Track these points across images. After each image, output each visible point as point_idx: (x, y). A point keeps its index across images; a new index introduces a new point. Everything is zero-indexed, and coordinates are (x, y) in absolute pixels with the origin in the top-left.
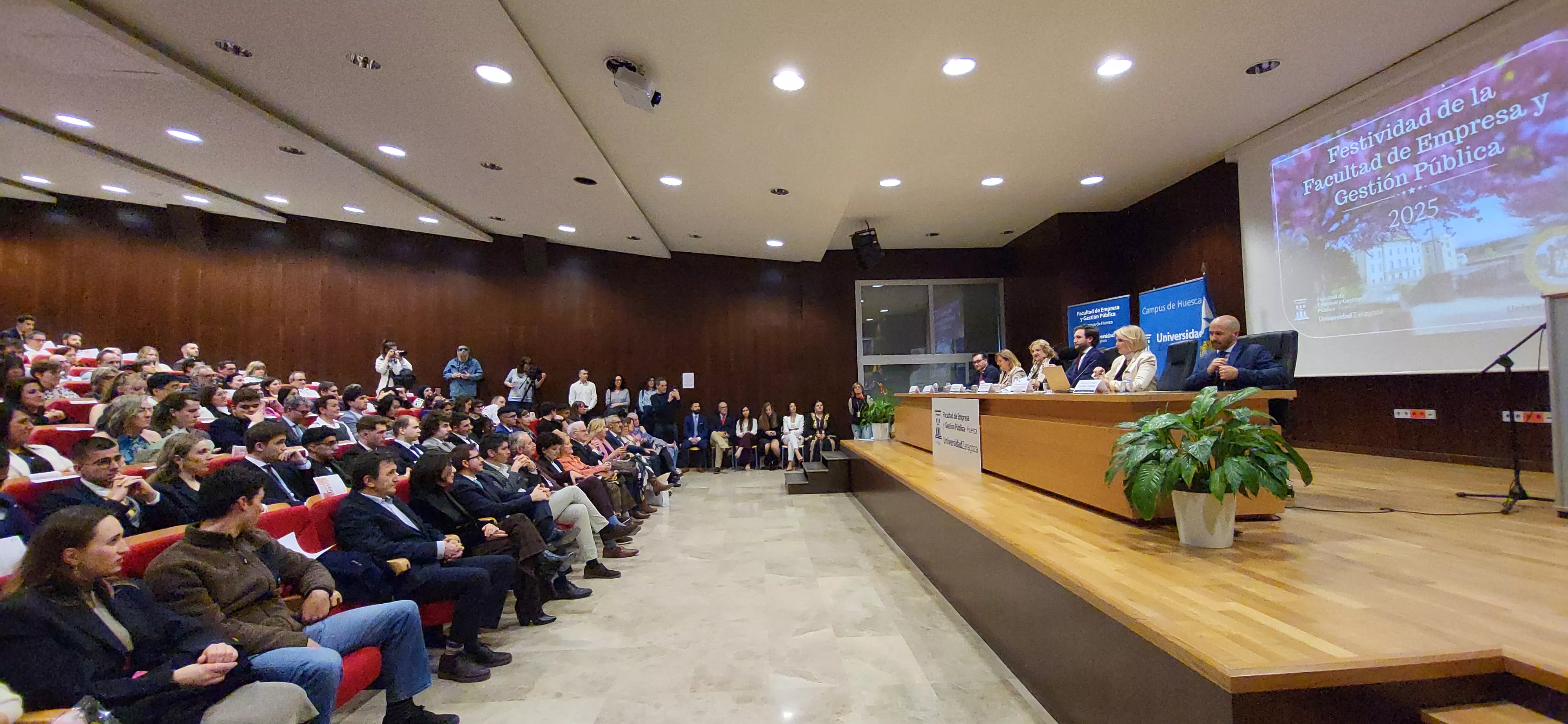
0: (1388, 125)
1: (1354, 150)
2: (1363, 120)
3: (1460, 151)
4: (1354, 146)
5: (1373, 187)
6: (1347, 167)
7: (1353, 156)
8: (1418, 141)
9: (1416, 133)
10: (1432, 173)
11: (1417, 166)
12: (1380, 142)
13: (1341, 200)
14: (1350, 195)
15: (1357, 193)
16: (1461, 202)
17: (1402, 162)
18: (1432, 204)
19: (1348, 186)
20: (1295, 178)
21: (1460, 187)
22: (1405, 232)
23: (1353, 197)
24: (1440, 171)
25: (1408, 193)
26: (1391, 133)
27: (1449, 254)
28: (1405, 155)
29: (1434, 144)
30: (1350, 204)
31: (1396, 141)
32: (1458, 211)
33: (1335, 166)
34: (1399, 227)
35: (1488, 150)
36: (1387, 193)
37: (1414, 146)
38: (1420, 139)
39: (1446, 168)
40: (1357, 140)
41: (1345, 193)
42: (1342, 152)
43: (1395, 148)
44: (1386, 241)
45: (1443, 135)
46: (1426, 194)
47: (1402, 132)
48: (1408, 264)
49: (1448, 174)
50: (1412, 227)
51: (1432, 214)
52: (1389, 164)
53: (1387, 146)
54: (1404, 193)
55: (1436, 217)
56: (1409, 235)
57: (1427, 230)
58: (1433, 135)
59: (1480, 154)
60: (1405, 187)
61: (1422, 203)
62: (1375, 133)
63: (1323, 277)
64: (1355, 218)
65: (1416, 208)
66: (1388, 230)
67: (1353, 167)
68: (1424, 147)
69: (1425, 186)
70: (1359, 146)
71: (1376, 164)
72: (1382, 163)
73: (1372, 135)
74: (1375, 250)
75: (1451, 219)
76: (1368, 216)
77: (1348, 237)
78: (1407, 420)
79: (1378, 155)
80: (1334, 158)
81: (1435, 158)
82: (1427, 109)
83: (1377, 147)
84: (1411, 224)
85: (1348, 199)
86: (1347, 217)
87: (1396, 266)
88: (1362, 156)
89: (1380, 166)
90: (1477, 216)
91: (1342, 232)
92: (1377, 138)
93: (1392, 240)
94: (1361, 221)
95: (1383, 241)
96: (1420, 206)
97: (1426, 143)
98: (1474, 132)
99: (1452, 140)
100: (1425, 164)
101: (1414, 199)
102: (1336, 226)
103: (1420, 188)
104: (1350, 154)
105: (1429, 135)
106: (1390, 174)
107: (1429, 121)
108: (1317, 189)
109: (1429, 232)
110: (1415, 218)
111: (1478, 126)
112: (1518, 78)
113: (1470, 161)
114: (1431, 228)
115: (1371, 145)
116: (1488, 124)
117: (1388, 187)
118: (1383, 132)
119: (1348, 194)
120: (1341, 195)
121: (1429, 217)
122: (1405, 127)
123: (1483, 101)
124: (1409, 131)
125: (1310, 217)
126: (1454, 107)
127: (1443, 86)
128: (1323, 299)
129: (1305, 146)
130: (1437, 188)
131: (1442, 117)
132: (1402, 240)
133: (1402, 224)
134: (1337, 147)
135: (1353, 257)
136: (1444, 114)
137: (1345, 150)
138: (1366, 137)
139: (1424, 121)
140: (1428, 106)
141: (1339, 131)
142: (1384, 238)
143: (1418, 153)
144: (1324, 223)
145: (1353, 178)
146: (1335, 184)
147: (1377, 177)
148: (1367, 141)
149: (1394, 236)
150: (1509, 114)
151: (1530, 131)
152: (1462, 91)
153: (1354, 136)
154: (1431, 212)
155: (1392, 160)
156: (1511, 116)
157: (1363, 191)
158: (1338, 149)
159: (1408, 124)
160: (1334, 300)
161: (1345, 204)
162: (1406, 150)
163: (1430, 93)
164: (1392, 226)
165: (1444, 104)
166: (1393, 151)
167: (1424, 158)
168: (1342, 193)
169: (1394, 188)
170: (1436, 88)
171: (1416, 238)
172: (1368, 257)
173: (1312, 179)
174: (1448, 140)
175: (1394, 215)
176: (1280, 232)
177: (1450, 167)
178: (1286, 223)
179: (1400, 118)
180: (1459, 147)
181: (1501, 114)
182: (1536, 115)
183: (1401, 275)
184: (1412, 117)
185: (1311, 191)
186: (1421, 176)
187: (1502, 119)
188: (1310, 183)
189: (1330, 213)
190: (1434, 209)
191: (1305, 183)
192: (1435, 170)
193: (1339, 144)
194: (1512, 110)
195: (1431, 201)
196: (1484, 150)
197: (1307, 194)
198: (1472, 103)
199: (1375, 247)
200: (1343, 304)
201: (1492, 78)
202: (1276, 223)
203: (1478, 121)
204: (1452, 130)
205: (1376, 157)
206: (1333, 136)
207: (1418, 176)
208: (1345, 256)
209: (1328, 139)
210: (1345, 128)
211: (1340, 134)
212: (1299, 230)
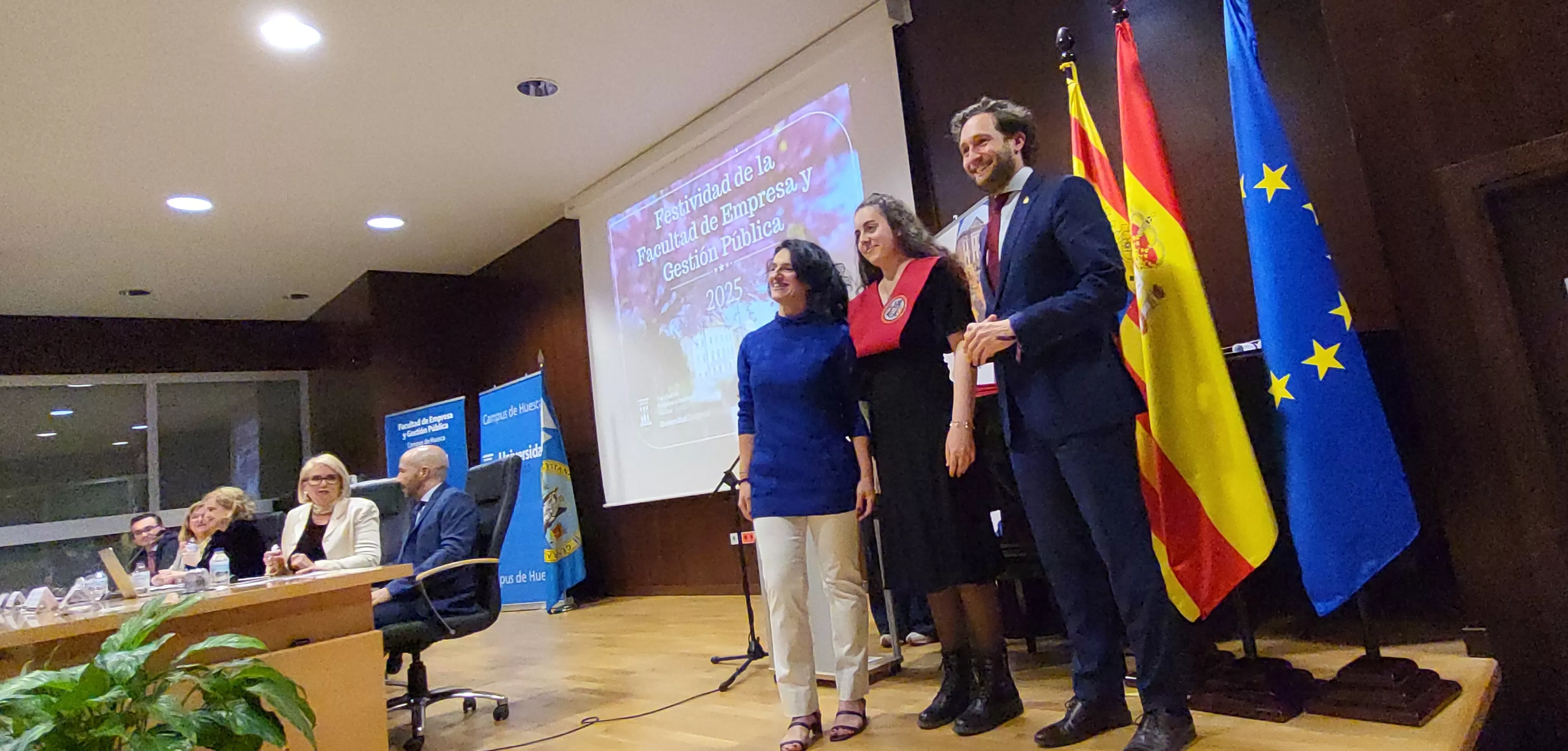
0: (699, 190)
1: (676, 216)
2: (680, 181)
3: (753, 225)
4: (675, 210)
5: (693, 261)
6: (670, 235)
7: (675, 222)
8: (721, 212)
9: (722, 201)
11: (723, 239)
12: (694, 208)
13: (669, 275)
14: (676, 270)
15: (680, 267)
16: (757, 282)
17: (712, 234)
18: (738, 285)
19: (674, 257)
20: (629, 244)
21: (755, 266)
22: (719, 317)
23: (678, 272)
24: (740, 247)
25: (719, 270)
26: (702, 199)
28: (714, 226)
29: (734, 216)
30: (676, 280)
31: (704, 210)
32: (755, 293)
33: (660, 235)
34: (715, 309)
35: (773, 226)
36: (703, 269)
37: (720, 216)
38: (723, 208)
39: (745, 244)
40: (677, 204)
41: (671, 267)
42: (665, 217)
43: (706, 217)
45: (740, 205)
46: (732, 272)
47: (711, 200)
48: (724, 354)
49: (745, 250)
50: (725, 308)
51: (737, 297)
52: (703, 235)
53: (700, 213)
54: (716, 270)
55: (741, 301)
56: (723, 320)
57: (736, 315)
58: (733, 205)
59: (768, 230)
60: (715, 263)
61: (729, 283)
62: (689, 197)
63: (660, 370)
64: (681, 298)
65: (726, 288)
66: (707, 313)
67: (676, 236)
68: (728, 219)
69: (731, 263)
70: (678, 211)
71: (693, 236)
72: (698, 235)
73: (687, 199)
74: (698, 337)
75: (752, 302)
76: (691, 296)
77: (676, 320)
79: (693, 223)
80: (661, 224)
81: (736, 232)
82: (726, 175)
83: (692, 215)
84: (725, 306)
85: (674, 273)
86: (674, 294)
87: (716, 357)
88: (681, 224)
89: (696, 237)
91: (672, 314)
92: (692, 203)
93: (710, 326)
94: (686, 303)
95: (704, 327)
96: (729, 285)
97: (728, 213)
98: (762, 205)
99: (746, 213)
100: (729, 237)
101: (724, 277)
102: (667, 306)
103: (727, 265)
104: (672, 220)
105: (730, 204)
106: (703, 247)
107: (729, 190)
108: (648, 260)
109: (737, 317)
110: (726, 300)
111: (764, 197)
112: (788, 146)
113: (761, 238)
114: (739, 313)
115: (688, 211)
116: (771, 197)
117: (704, 261)
119: (673, 269)
120: (668, 269)
121: (736, 299)
122: (712, 193)
123: (766, 170)
124: (715, 198)
125: (646, 293)
126: (746, 174)
127: (737, 150)
128: (661, 399)
129: (636, 206)
130: (739, 265)
131: (738, 185)
132: (717, 326)
133: (717, 306)
134: (662, 210)
135: (682, 345)
136: (739, 181)
137: (668, 214)
138: (683, 200)
139: (726, 188)
140: (727, 172)
141: (662, 191)
142: (704, 322)
143: (723, 225)
144: (657, 302)
145: (677, 249)
146: (662, 254)
147: (694, 249)
148: (684, 206)
149: (711, 321)
150: (785, 187)
151: (800, 207)
152: (750, 158)
153: (674, 199)
154: (735, 293)
155: (705, 231)
156: (787, 190)
157: (686, 266)
158: (662, 213)
159: (713, 190)
160: (670, 400)
161: (672, 280)
162: (714, 220)
163: (728, 157)
164: (709, 309)
165: (738, 170)
166: (704, 219)
167: (728, 229)
168: (669, 266)
169: (708, 263)
170: (732, 152)
171: (728, 324)
172: (694, 346)
173: (644, 248)
174: (743, 212)
175: (710, 294)
176: (621, 312)
177: (747, 242)
178: (625, 300)
179: (707, 182)
180: (752, 220)
181: (780, 186)
182: (804, 190)
183: (720, 367)
184: (716, 183)
185: (644, 261)
186: (727, 252)
187: (781, 193)
188: (642, 251)
189: (661, 290)
190: (738, 290)
191: (639, 251)
192: (737, 246)
193: (663, 207)
194: (787, 184)
195: (736, 281)
196: (770, 226)
197: (641, 264)
198: (758, 172)
199: (699, 334)
200: (680, 404)
201: (771, 146)
202: (617, 300)
203: (764, 193)
204: (746, 200)
205: (692, 226)
206: (658, 197)
207: (725, 250)
208: (676, 343)
209: (654, 199)
210: (667, 188)
211: (663, 195)
212: (637, 310)
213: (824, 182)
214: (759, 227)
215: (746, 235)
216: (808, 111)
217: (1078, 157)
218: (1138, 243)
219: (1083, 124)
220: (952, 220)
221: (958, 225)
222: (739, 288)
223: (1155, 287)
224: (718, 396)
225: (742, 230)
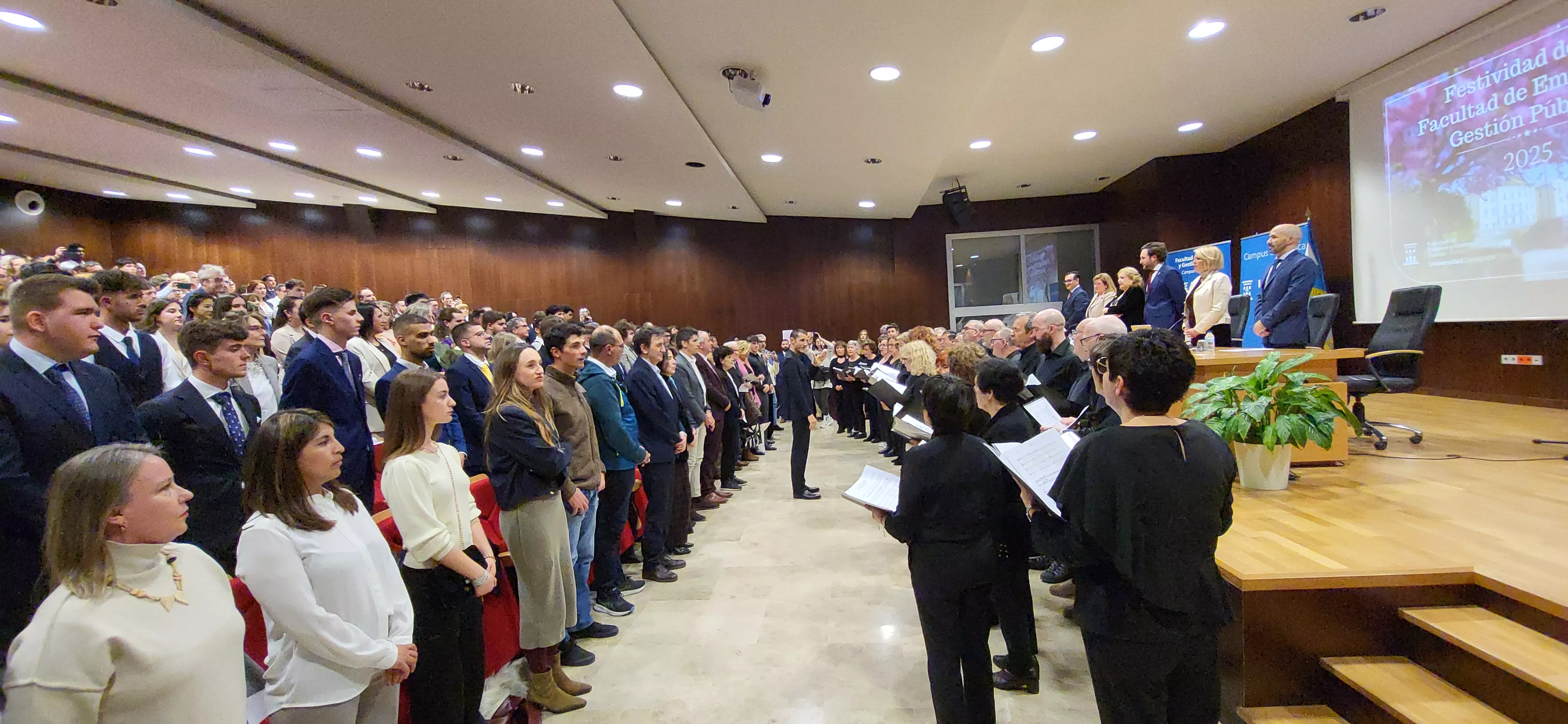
0: (1506, 65)
1: (1471, 90)
2: (1481, 59)
4: (1471, 85)
5: (1490, 129)
6: (1463, 107)
7: (1470, 96)
8: (1534, 82)
9: (1534, 74)
10: (1547, 116)
11: (1533, 108)
12: (1497, 81)
13: (1456, 143)
14: (1466, 137)
15: (1472, 135)
17: (1518, 104)
18: (1547, 147)
19: (1465, 126)
20: (1410, 117)
22: (1518, 176)
23: (1469, 139)
24: (1554, 114)
25: (1523, 136)
26: (1508, 73)
27: (1561, 200)
28: (1522, 96)
29: (1549, 87)
30: (1466, 146)
31: (1512, 82)
33: (1450, 107)
34: (1513, 171)
36: (1503, 136)
37: (1531, 88)
38: (1536, 80)
39: (1561, 112)
40: (1475, 79)
41: (1461, 134)
42: (1458, 92)
43: (1512, 89)
44: (1500, 185)
45: (1558, 77)
46: (1541, 138)
47: (1519, 72)
48: (1521, 208)
49: (1561, 117)
50: (1527, 170)
51: (1546, 159)
52: (1506, 106)
53: (1504, 86)
54: (1519, 136)
55: (1551, 161)
56: (1523, 179)
57: (1541, 174)
58: (1549, 77)
60: (1520, 130)
61: (1537, 147)
62: (1492, 72)
63: (1435, 221)
64: (1470, 161)
65: (1530, 151)
66: (1503, 173)
67: (1470, 108)
68: (1540, 89)
69: (1540, 129)
70: (1476, 85)
71: (1492, 106)
72: (1499, 104)
73: (1489, 74)
74: (1489, 194)
75: (1564, 163)
76: (1482, 159)
77: (1462, 180)
78: (1515, 365)
79: (1495, 95)
80: (1451, 97)
81: (1550, 101)
82: (1544, 50)
83: (1494, 88)
84: (1527, 167)
85: (1463, 140)
86: (1461, 159)
87: (1509, 210)
88: (1478, 96)
89: (1496, 107)
91: (1456, 175)
92: (1495, 78)
93: (1506, 184)
94: (1476, 164)
95: (1498, 184)
96: (1535, 149)
97: (1542, 84)
99: (1566, 83)
100: (1541, 106)
101: (1530, 142)
102: (1450, 168)
103: (1535, 131)
104: (1467, 94)
105: (1545, 76)
106: (1505, 116)
107: (1545, 62)
108: (1431, 130)
109: (1543, 176)
110: (1530, 161)
114: (1545, 172)
115: (1489, 85)
117: (1504, 128)
119: (1463, 136)
120: (1457, 136)
121: (1544, 161)
122: (1522, 67)
124: (1525, 71)
125: (1424, 159)
127: (1559, 27)
128: (1434, 244)
129: (1421, 84)
130: (1551, 131)
131: (1558, 59)
132: (1516, 184)
133: (1516, 167)
134: (1454, 86)
135: (1466, 200)
136: (1560, 56)
137: (1462, 89)
138: (1483, 76)
139: (1540, 63)
140: (1543, 47)
141: (1456, 69)
142: (1498, 181)
143: (1534, 95)
144: (1438, 165)
145: (1469, 119)
146: (1450, 123)
147: (1493, 118)
148: (1484, 81)
149: (1508, 179)
153: (1471, 75)
154: (1545, 156)
155: (1509, 101)
157: (1479, 133)
158: (1455, 88)
159: (1524, 64)
160: (1445, 245)
161: (1461, 145)
163: (1546, 34)
164: (1506, 170)
165: (1559, 45)
166: (1510, 91)
167: (1538, 100)
168: (1457, 134)
169: (1510, 130)
170: (1552, 28)
171: (1530, 182)
172: (1481, 201)
173: (1427, 120)
174: (1562, 82)
175: (1509, 158)
176: (1392, 173)
177: (1564, 110)
178: (1400, 164)
179: (1516, 58)
183: (1513, 219)
184: (1529, 57)
185: (1427, 131)
186: (1536, 118)
188: (1426, 122)
189: (1445, 154)
190: (1548, 153)
191: (1420, 123)
192: (1550, 113)
193: (1455, 83)
195: (1545, 145)
197: (1422, 134)
199: (1489, 191)
200: (1457, 249)
202: (1388, 165)
205: (1491, 97)
206: (1450, 75)
207: (1534, 118)
208: (1458, 200)
209: (1445, 77)
210: (1462, 66)
211: (1457, 72)
212: (1412, 173)
215: (1564, 104)
222: (1548, 151)
224: (1509, 243)
225: (1559, 99)
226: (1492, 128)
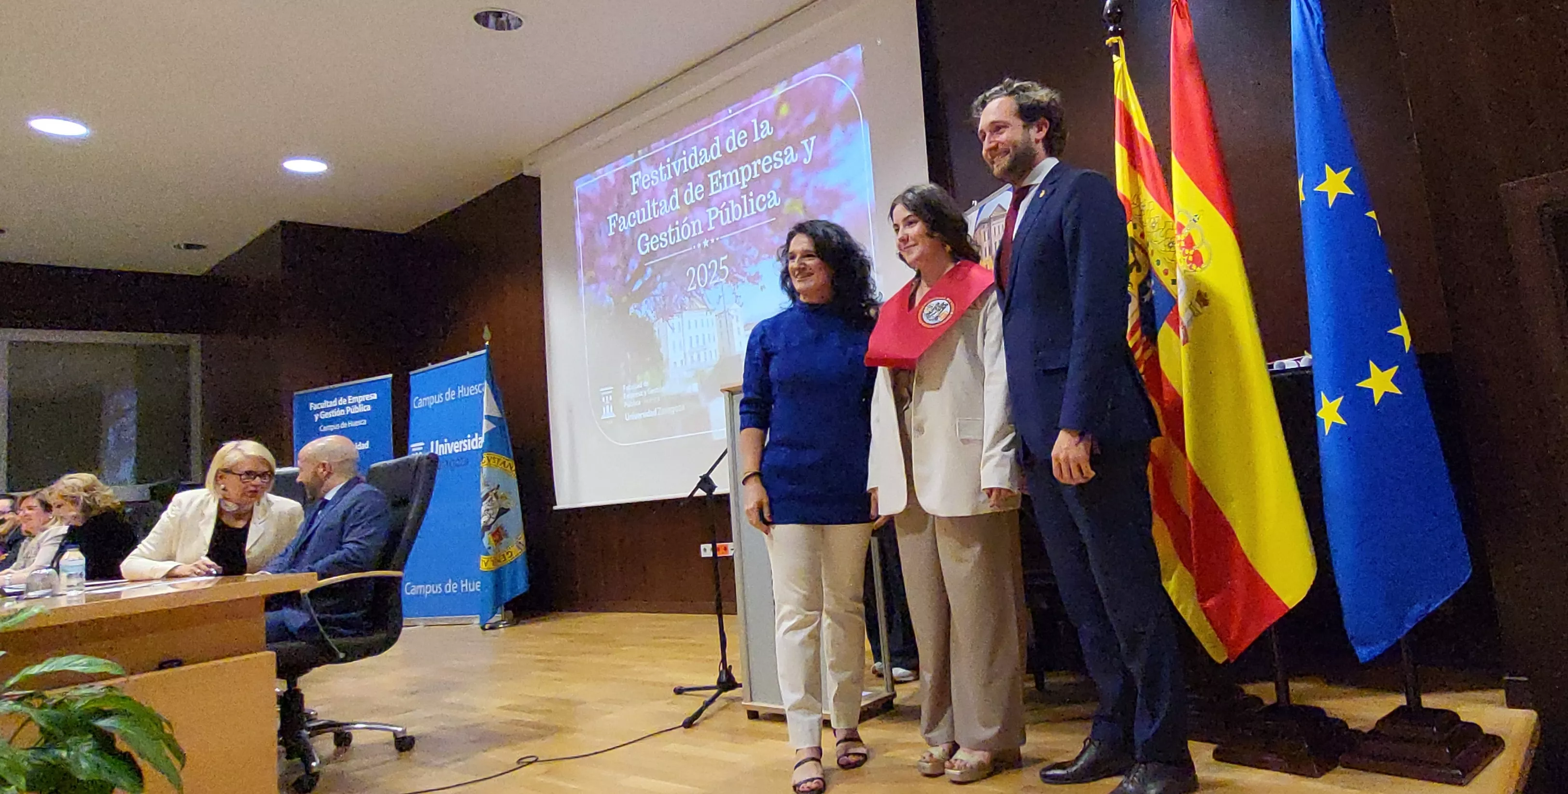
0: (684, 153)
1: (655, 181)
2: (663, 141)
3: (744, 197)
4: (655, 175)
5: (672, 234)
6: (648, 202)
7: (654, 188)
8: (708, 180)
9: (708, 168)
10: (723, 224)
11: (709, 211)
12: (678, 174)
13: (644, 249)
14: (652, 243)
15: (657, 240)
16: (747, 263)
17: (697, 204)
18: (723, 263)
19: (651, 228)
20: (599, 209)
21: (745, 244)
22: (700, 298)
23: (655, 245)
24: (730, 222)
25: (702, 246)
26: (687, 164)
27: (739, 333)
28: (699, 195)
29: (723, 186)
30: (652, 254)
31: (689, 176)
32: (744, 274)
33: (636, 201)
34: (695, 291)
35: (767, 200)
36: (684, 244)
37: (707, 185)
38: (711, 176)
39: (734, 217)
40: (657, 168)
41: (647, 239)
42: (643, 182)
43: (690, 184)
44: (685, 309)
45: (730, 174)
46: (718, 250)
47: (697, 165)
48: (704, 343)
49: (735, 225)
50: (707, 291)
51: (722, 277)
52: (686, 205)
53: (684, 180)
54: (699, 245)
55: (727, 281)
56: (704, 303)
57: (720, 297)
58: (722, 174)
59: (761, 205)
60: (699, 238)
61: (714, 261)
62: (672, 161)
63: (629, 356)
64: (656, 275)
65: (709, 267)
66: (686, 295)
67: (654, 204)
68: (716, 188)
69: (717, 239)
70: (659, 175)
71: (674, 206)
72: (680, 203)
73: (670, 163)
74: (675, 320)
75: (739, 283)
76: (668, 274)
77: (650, 301)
79: (676, 190)
80: (637, 189)
81: (724, 204)
82: (717, 138)
83: (675, 181)
84: (705, 287)
85: (650, 246)
86: (649, 271)
87: (694, 344)
88: (661, 190)
89: (678, 207)
90: (761, 284)
91: (645, 292)
92: (675, 169)
93: (690, 310)
94: (662, 281)
95: (683, 308)
96: (713, 264)
97: (717, 182)
98: (756, 175)
99: (738, 183)
100: (716, 209)
101: (708, 254)
102: (639, 283)
103: (713, 241)
104: (651, 185)
105: (719, 172)
106: (686, 219)
108: (621, 230)
109: (721, 300)
110: (709, 281)
111: (759, 166)
112: (792, 109)
113: (753, 212)
114: (722, 294)
115: (670, 177)
116: (767, 167)
117: (686, 236)
118: (679, 161)
119: (649, 240)
120: (643, 241)
121: (721, 280)
122: (699, 157)
123: (763, 136)
124: (702, 164)
125: (615, 268)
126: (739, 139)
127: (730, 111)
128: (628, 388)
129: (607, 167)
130: (727, 242)
131: (729, 151)
132: (699, 309)
133: (698, 286)
134: (639, 173)
135: (656, 329)
136: (730, 147)
137: (646, 178)
138: (665, 164)
139: (715, 154)
140: (717, 135)
141: (640, 152)
142: (683, 304)
143: (710, 195)
144: (628, 277)
145: (654, 218)
146: (637, 223)
147: (676, 220)
148: (665, 171)
149: (691, 302)
150: (783, 157)
151: (800, 180)
152: (745, 121)
153: (654, 161)
154: (722, 273)
155: (688, 200)
156: (786, 159)
157: (665, 238)
158: (640, 176)
159: (701, 154)
160: (640, 389)
161: (648, 254)
162: (700, 188)
163: (719, 119)
164: (690, 289)
165: (731, 134)
166: (688, 187)
167: (715, 201)
168: (644, 238)
169: (690, 237)
170: (724, 111)
171: (710, 307)
172: (669, 329)
173: (616, 215)
174: (734, 181)
175: (691, 272)
176: (585, 287)
177: (737, 217)
178: (592, 273)
179: (694, 145)
180: (746, 192)
181: (777, 156)
182: (806, 162)
183: (699, 356)
184: (705, 146)
185: (616, 230)
186: (713, 225)
187: (779, 163)
188: (614, 219)
189: (634, 263)
190: (724, 270)
191: (610, 218)
192: (725, 219)
193: (640, 169)
194: (786, 153)
195: (722, 259)
196: (764, 200)
197: (612, 233)
198: (754, 138)
199: (675, 317)
200: (648, 396)
201: (770, 109)
202: (581, 274)
203: (759, 161)
204: (738, 168)
205: (673, 193)
206: (635, 158)
207: (711, 224)
208: (646, 326)
209: (629, 161)
210: (646, 149)
211: (642, 155)
212: (605, 287)
213: (827, 156)
214: (751, 200)
215: (737, 209)
216: (816, 73)
217: (1121, 143)
218: (1183, 244)
219: (1129, 106)
220: (971, 206)
221: (977, 211)
222: (725, 267)
223: (1199, 294)
224: (695, 387)
225: (732, 202)
226: (674, 233)
